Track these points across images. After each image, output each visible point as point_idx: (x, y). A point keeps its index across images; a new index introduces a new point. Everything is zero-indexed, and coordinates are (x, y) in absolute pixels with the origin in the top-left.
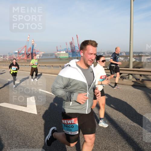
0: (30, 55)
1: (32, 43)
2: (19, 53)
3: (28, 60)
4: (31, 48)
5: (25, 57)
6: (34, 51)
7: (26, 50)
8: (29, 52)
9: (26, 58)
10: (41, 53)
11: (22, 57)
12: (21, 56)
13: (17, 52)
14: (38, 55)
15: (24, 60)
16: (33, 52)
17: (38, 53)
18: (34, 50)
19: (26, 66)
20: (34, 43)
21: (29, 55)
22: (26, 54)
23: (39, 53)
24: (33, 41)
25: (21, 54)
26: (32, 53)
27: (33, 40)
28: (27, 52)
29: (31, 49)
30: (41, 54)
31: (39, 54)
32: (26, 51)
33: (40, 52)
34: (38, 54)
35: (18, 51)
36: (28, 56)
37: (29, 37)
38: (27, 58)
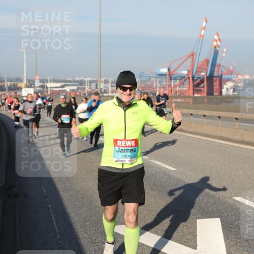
0: (205, 83)
1: (215, 43)
2: (170, 76)
3: (197, 98)
4: (208, 61)
5: (187, 88)
6: (216, 69)
7: (193, 66)
8: (203, 74)
9: (191, 92)
10: (240, 77)
11: (178, 89)
12: (175, 86)
13: (165, 71)
14: (229, 85)
15: (185, 97)
16: (215, 74)
17: (229, 76)
18: (219, 66)
19: (192, 118)
20: (219, 43)
21: (202, 81)
22: (193, 78)
23: (233, 77)
24: (216, 37)
25: (175, 79)
26: (210, 78)
27: (218, 35)
28: (197, 72)
29: (208, 64)
30: (240, 81)
31: (233, 81)
32: (193, 70)
33: (238, 74)
34: (228, 80)
35: (169, 69)
36: (198, 85)
37: (204, 24)
38: (195, 91)
